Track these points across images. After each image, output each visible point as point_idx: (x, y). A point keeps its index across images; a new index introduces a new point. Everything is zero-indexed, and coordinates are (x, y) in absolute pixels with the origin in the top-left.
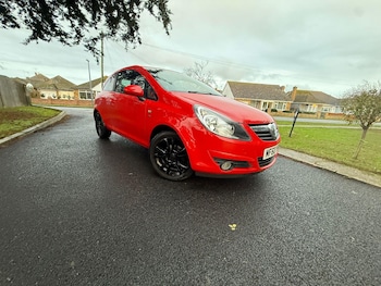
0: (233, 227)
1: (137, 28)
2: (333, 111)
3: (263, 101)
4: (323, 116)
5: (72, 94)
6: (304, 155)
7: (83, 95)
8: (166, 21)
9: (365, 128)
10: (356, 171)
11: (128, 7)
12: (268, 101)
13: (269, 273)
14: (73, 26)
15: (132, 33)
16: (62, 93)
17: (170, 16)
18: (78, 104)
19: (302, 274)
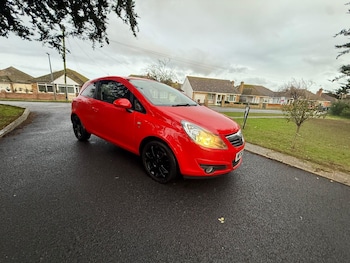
0: (222, 220)
1: (105, 29)
2: (271, 102)
3: (218, 94)
4: (264, 106)
5: (29, 87)
6: (258, 147)
7: (42, 88)
8: (133, 23)
9: (299, 125)
10: (295, 159)
11: (96, 9)
12: (221, 94)
13: (255, 254)
14: (34, 22)
15: (99, 33)
16: (17, 86)
17: (137, 20)
18: (38, 98)
19: (276, 251)
